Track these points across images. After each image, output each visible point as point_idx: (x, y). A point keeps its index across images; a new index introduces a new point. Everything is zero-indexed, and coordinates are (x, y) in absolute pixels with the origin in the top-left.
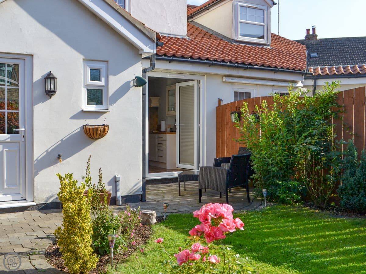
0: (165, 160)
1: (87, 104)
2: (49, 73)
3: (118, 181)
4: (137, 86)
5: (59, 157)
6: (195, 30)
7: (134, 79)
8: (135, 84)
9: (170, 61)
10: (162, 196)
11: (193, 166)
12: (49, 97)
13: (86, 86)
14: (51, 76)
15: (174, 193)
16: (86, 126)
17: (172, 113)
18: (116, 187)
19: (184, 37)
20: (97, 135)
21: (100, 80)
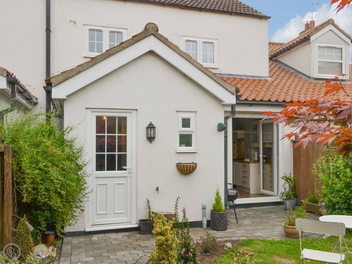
0: (249, 186)
1: (180, 146)
2: (150, 123)
3: (204, 208)
4: (220, 131)
5: (157, 189)
6: (278, 69)
7: (218, 125)
8: (219, 129)
9: (251, 105)
10: (242, 220)
11: (273, 192)
12: (150, 142)
13: (179, 132)
14: (151, 126)
15: (253, 217)
16: (178, 164)
17: (255, 145)
18: (203, 213)
19: (266, 78)
20: (188, 171)
21: (189, 127)
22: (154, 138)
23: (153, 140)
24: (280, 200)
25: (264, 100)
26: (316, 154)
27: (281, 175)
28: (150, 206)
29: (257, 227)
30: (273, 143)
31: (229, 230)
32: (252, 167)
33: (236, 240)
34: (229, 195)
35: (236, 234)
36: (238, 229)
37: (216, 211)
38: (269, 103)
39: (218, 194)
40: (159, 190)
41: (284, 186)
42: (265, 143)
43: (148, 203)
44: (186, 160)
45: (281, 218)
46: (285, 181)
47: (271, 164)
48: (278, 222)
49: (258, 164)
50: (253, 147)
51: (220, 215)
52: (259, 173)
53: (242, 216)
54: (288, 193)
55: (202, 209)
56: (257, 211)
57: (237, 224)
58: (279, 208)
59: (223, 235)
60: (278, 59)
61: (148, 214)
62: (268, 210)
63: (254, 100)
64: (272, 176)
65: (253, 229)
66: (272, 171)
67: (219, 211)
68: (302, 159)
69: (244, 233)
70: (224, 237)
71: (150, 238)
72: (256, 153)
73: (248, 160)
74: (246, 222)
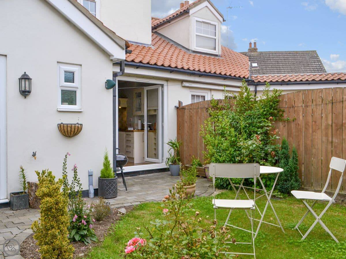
0: (133, 155)
1: (62, 104)
2: (23, 73)
3: (90, 175)
4: (108, 89)
5: (34, 155)
6: (159, 40)
7: (106, 82)
8: (107, 87)
9: (137, 67)
10: (131, 187)
11: (158, 160)
12: (24, 97)
13: (61, 87)
14: (25, 77)
15: (141, 184)
16: (60, 124)
17: (139, 113)
18: (89, 181)
19: (149, 46)
20: (72, 133)
21: (73, 82)
22: (29, 92)
23: (29, 95)
24: (165, 167)
25: (150, 63)
26: (199, 119)
27: (166, 140)
28: (25, 175)
29: (148, 192)
30: (158, 109)
31: (118, 198)
32: (136, 135)
33: (129, 206)
34: (117, 160)
35: (127, 200)
36: (129, 195)
37: (105, 178)
38: (155, 67)
39: (106, 158)
40: (37, 156)
41: (170, 152)
42: (149, 110)
43: (23, 172)
44: (69, 120)
45: (169, 183)
46: (171, 147)
47: (156, 132)
48: (167, 186)
49: (142, 133)
50: (137, 116)
51: (109, 181)
52: (143, 141)
53: (130, 183)
54: (174, 158)
55: (88, 176)
56: (143, 178)
57: (126, 191)
58: (165, 174)
59: (114, 202)
60: (158, 31)
61: (23, 185)
62: (154, 177)
63: (141, 62)
64: (156, 144)
65: (145, 194)
66: (156, 139)
67: (108, 177)
68: (186, 125)
69: (135, 199)
70: (115, 204)
71: (25, 213)
72: (140, 122)
73: (132, 129)
74: (136, 188)
